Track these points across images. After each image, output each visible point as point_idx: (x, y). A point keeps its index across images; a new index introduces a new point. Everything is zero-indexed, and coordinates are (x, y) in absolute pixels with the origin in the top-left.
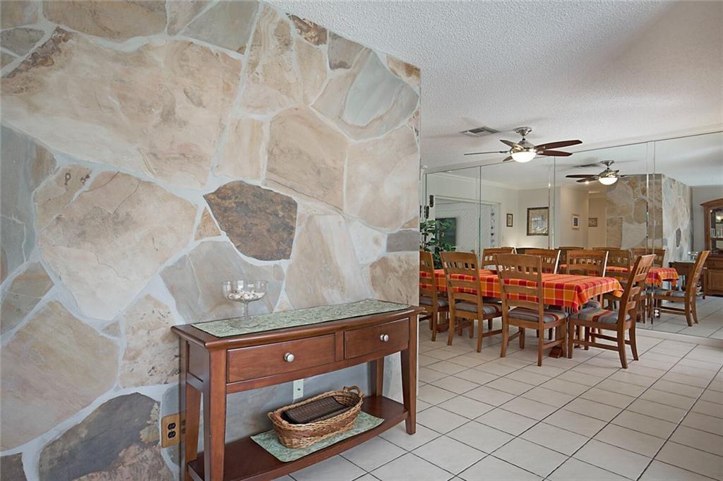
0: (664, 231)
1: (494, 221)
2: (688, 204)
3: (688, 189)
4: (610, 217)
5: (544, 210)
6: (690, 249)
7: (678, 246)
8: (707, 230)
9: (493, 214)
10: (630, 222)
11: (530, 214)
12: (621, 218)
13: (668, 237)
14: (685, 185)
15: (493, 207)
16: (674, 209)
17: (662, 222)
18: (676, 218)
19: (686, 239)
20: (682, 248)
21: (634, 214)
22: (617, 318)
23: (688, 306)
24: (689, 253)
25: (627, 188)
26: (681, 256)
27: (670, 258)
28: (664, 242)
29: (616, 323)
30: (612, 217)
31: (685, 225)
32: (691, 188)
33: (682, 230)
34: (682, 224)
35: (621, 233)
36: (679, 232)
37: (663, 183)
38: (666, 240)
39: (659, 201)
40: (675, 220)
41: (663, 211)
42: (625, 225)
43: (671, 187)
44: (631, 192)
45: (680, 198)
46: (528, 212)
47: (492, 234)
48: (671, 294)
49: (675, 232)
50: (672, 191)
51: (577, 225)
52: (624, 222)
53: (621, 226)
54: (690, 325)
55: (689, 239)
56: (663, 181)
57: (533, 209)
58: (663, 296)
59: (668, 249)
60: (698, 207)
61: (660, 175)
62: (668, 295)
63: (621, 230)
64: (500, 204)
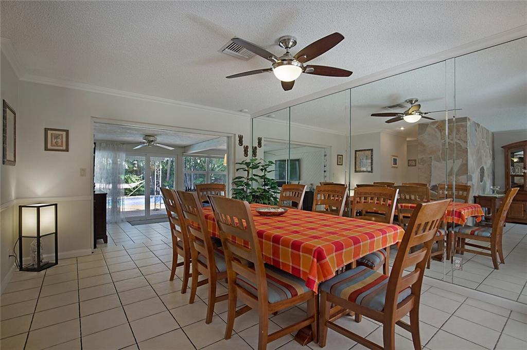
0: (469, 168)
1: (326, 161)
2: (490, 146)
3: (490, 133)
4: (421, 157)
5: (367, 152)
6: (492, 184)
7: (481, 182)
8: (507, 167)
9: (325, 155)
10: (438, 160)
11: (357, 155)
12: (431, 157)
13: (473, 173)
14: (487, 130)
15: (325, 149)
16: (478, 150)
17: (467, 161)
18: (481, 158)
19: (488, 175)
20: (485, 184)
21: (441, 154)
22: (384, 301)
23: (495, 245)
24: (492, 187)
25: (435, 131)
26: (484, 190)
27: (475, 192)
28: (470, 178)
29: (383, 311)
30: (423, 156)
31: (488, 164)
32: (493, 134)
33: (485, 168)
34: (486, 163)
35: (431, 170)
36: (482, 170)
37: (468, 125)
38: (471, 177)
39: (465, 142)
40: (479, 160)
41: (469, 150)
42: (434, 163)
43: (476, 130)
44: (438, 134)
45: (483, 141)
46: (356, 153)
47: (325, 171)
48: (476, 233)
49: (479, 170)
50: (476, 133)
51: (396, 164)
52: (433, 161)
53: (431, 164)
54: (496, 267)
55: (491, 176)
56: (469, 123)
57: (359, 151)
58: (467, 234)
59: (472, 184)
60: (499, 149)
61: (466, 118)
62: (472, 233)
63: (431, 167)
64: (331, 147)
